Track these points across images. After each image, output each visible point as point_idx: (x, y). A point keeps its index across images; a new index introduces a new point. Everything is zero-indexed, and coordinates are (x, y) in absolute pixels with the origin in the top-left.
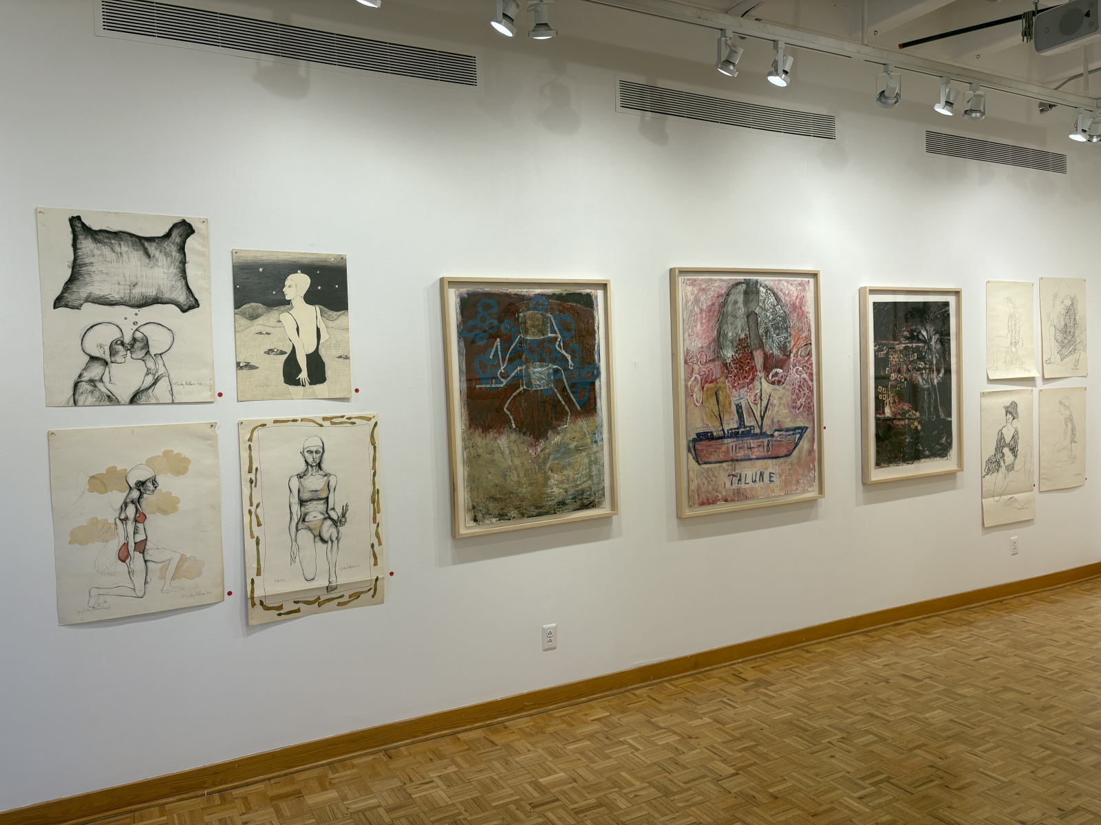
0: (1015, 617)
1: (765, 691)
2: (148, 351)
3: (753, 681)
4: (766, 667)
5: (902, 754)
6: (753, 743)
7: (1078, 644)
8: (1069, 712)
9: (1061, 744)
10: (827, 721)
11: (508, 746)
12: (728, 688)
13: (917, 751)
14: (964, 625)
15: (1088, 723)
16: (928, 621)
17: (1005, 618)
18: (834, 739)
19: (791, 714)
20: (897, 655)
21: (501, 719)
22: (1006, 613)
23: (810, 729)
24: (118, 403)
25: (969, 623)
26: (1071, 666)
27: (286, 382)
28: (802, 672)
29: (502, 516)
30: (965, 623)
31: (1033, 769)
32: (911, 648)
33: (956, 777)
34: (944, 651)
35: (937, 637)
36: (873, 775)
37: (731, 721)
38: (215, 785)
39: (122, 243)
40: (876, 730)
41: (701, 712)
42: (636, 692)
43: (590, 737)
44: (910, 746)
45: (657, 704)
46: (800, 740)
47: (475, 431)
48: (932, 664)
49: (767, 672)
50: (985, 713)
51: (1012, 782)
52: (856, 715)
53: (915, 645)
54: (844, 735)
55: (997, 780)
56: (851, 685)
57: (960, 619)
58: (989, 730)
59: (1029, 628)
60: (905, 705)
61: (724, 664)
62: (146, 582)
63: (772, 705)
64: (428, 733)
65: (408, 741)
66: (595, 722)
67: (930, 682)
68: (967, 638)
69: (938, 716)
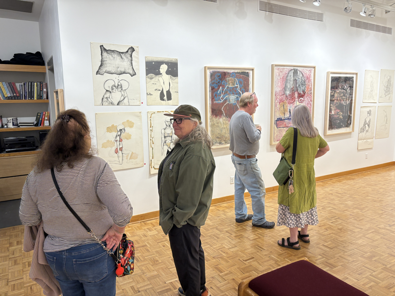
0: (366, 177)
2: (122, 89)
5: (341, 212)
7: (387, 184)
8: (388, 202)
9: (387, 210)
11: (223, 211)
13: (345, 211)
14: (352, 179)
16: (340, 178)
17: (364, 178)
18: (320, 208)
20: (333, 187)
21: (219, 204)
22: (364, 176)
24: (114, 105)
25: (353, 179)
26: (386, 190)
27: (160, 100)
29: (220, 143)
31: (380, 216)
33: (358, 217)
34: (347, 186)
35: (344, 183)
36: (334, 217)
38: (141, 220)
39: (115, 54)
40: (331, 206)
44: (343, 210)
47: (213, 116)
48: (344, 190)
50: (363, 202)
51: (374, 219)
52: (325, 203)
53: (338, 185)
54: (323, 208)
55: (370, 218)
56: (321, 195)
57: (350, 178)
58: (365, 206)
59: (372, 180)
60: (339, 200)
62: (122, 160)
67: (345, 194)
68: (353, 183)
69: (350, 203)
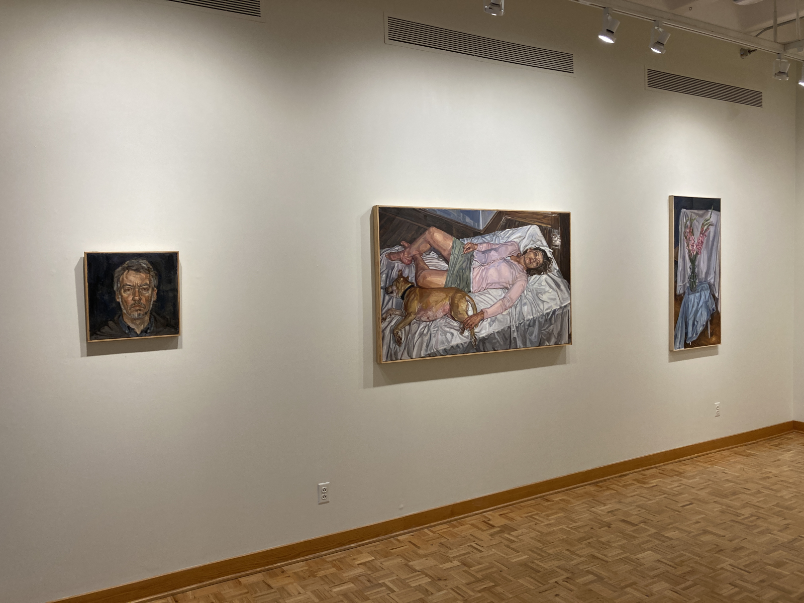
0: (716, 468)
1: (508, 536)
3: (499, 527)
4: (511, 515)
5: (615, 592)
6: (492, 584)
7: (766, 492)
8: (756, 553)
9: (748, 582)
10: (556, 563)
11: (282, 589)
12: (478, 533)
13: (629, 589)
14: (676, 475)
15: (771, 562)
16: (647, 472)
17: (708, 469)
18: (560, 579)
19: (527, 556)
20: (620, 502)
21: (279, 564)
22: (709, 465)
23: (541, 570)
25: (680, 474)
26: (760, 511)
28: (540, 519)
30: (676, 473)
32: (632, 496)
34: (658, 499)
35: (653, 486)
37: (476, 564)
40: (595, 570)
41: (452, 556)
42: (399, 538)
43: (354, 580)
44: (622, 585)
45: (416, 549)
46: (532, 580)
48: (647, 510)
49: (512, 519)
50: (687, 554)
52: (580, 557)
53: (635, 493)
54: (569, 575)
56: (580, 530)
57: (672, 470)
58: (689, 569)
59: (728, 478)
60: (622, 547)
61: (476, 512)
63: (513, 549)
64: (213, 578)
65: (194, 586)
66: (360, 566)
67: (644, 526)
68: (677, 487)
69: (648, 557)
